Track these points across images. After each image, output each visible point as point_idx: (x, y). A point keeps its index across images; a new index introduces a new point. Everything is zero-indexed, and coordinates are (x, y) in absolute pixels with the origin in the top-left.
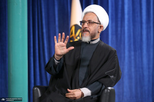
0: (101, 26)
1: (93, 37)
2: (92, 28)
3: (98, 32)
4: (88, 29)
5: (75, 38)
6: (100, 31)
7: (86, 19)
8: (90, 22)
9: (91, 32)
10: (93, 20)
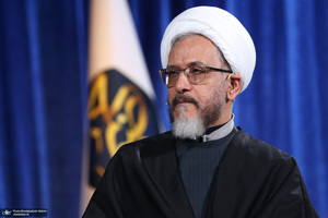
0: (233, 80)
1: (211, 120)
2: (205, 90)
3: (227, 100)
4: (191, 94)
5: (107, 118)
6: (233, 95)
7: (179, 62)
8: (196, 70)
9: (203, 105)
10: (205, 62)
